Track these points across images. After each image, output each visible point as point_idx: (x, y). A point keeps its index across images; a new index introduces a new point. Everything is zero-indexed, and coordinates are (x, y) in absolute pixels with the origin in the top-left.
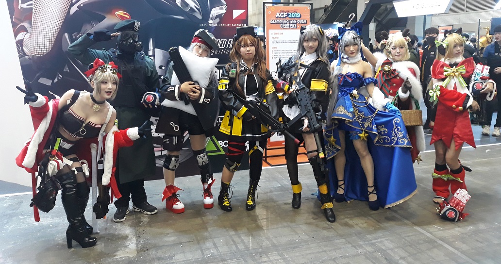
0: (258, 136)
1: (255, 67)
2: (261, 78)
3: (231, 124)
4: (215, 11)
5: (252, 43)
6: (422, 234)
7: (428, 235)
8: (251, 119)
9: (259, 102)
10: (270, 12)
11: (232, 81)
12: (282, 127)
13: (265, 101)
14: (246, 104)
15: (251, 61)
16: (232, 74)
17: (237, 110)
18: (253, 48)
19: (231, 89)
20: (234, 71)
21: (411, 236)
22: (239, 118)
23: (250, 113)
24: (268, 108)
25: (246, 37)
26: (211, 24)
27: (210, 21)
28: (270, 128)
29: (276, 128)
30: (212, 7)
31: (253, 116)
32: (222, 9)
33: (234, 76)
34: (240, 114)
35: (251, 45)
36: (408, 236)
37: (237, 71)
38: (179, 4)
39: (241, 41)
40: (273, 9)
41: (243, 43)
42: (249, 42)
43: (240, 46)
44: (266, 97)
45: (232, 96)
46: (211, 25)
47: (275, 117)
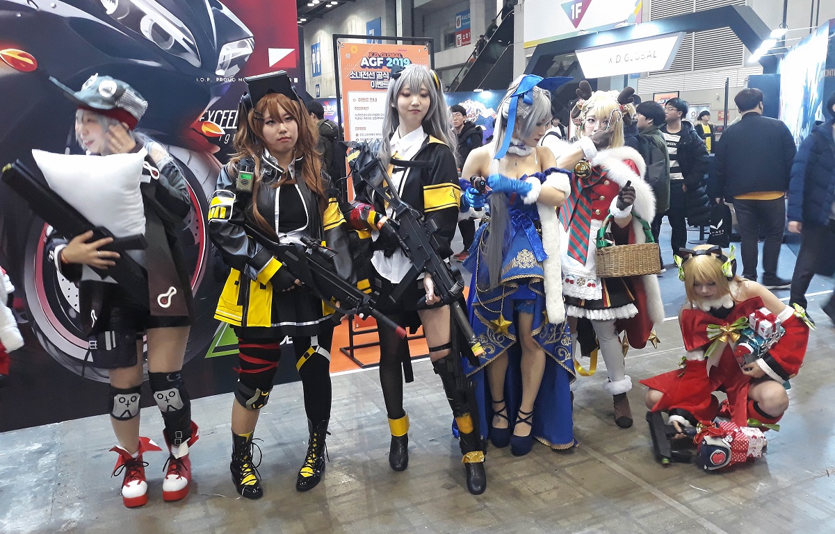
0: (310, 323)
1: (298, 167)
2: (313, 192)
3: (244, 300)
4: (230, 51)
5: (288, 113)
6: (671, 507)
7: (683, 509)
8: (293, 287)
9: (310, 246)
10: (348, 56)
11: (243, 199)
12: (366, 300)
13: (324, 244)
14: (280, 252)
15: (289, 154)
16: (245, 182)
17: (258, 267)
18: (293, 125)
19: (240, 219)
20: (248, 176)
21: (650, 514)
22: (263, 287)
23: (289, 274)
24: (331, 260)
25: (274, 100)
26: (223, 77)
27: (219, 72)
28: (338, 305)
29: (351, 304)
30: (223, 41)
31: (297, 281)
32: (244, 45)
33: (248, 188)
34: (265, 277)
35: (287, 119)
36: (644, 516)
37: (255, 178)
38: (148, 36)
39: (263, 110)
40: (354, 50)
41: (267, 115)
42: (282, 111)
43: (261, 121)
44: (326, 235)
45: (243, 233)
46: (221, 80)
47: (347, 280)
